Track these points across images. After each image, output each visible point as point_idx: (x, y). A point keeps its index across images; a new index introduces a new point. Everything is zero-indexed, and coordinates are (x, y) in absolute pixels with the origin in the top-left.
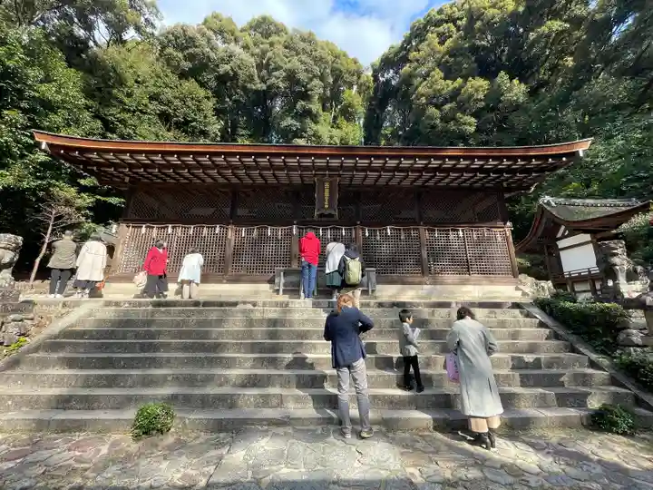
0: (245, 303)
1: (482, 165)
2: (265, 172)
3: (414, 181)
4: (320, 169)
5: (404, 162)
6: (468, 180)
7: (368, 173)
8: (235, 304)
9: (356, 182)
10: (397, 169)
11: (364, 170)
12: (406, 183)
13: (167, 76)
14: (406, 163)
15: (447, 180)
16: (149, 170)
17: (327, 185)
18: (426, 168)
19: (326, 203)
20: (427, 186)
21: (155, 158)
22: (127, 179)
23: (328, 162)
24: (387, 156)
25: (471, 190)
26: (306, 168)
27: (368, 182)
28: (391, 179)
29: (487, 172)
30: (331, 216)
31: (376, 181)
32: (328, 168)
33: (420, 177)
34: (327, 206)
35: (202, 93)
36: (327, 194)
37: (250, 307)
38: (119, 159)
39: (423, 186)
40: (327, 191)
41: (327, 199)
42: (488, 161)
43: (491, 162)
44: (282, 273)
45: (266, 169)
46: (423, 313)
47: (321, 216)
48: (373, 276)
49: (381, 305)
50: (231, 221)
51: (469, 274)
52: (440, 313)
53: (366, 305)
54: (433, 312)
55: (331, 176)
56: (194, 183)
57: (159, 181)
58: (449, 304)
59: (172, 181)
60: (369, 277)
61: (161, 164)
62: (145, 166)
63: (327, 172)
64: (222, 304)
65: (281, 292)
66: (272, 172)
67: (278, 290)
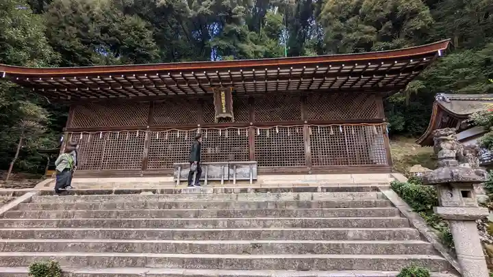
0: (147, 191)
1: (351, 69)
2: (171, 86)
3: (299, 86)
4: (215, 81)
5: (281, 71)
6: (344, 83)
7: (256, 82)
8: (140, 191)
9: (250, 89)
10: (278, 77)
11: (251, 79)
12: (293, 88)
13: (115, 13)
14: (284, 72)
15: (326, 84)
16: (83, 89)
17: (223, 93)
19: (224, 108)
20: (311, 90)
22: (69, 97)
23: (218, 75)
25: (351, 91)
26: (203, 81)
27: (260, 89)
28: (277, 85)
29: (358, 74)
30: (228, 119)
31: (266, 88)
32: (220, 79)
33: (301, 82)
34: (224, 111)
35: (142, 24)
36: (223, 101)
37: (150, 193)
38: (58, 82)
39: (308, 90)
40: (223, 98)
41: (224, 105)
44: (179, 168)
45: (171, 83)
46: (290, 196)
47: (220, 119)
48: (255, 168)
49: (256, 190)
50: (148, 127)
51: (348, 164)
52: (305, 197)
53: (245, 191)
54: (298, 196)
55: (225, 86)
56: (121, 98)
57: (94, 97)
58: (315, 190)
59: (103, 97)
60: (251, 169)
61: (90, 84)
62: (79, 86)
63: (220, 83)
64: (129, 192)
65: (178, 183)
66: (176, 85)
67: (176, 181)
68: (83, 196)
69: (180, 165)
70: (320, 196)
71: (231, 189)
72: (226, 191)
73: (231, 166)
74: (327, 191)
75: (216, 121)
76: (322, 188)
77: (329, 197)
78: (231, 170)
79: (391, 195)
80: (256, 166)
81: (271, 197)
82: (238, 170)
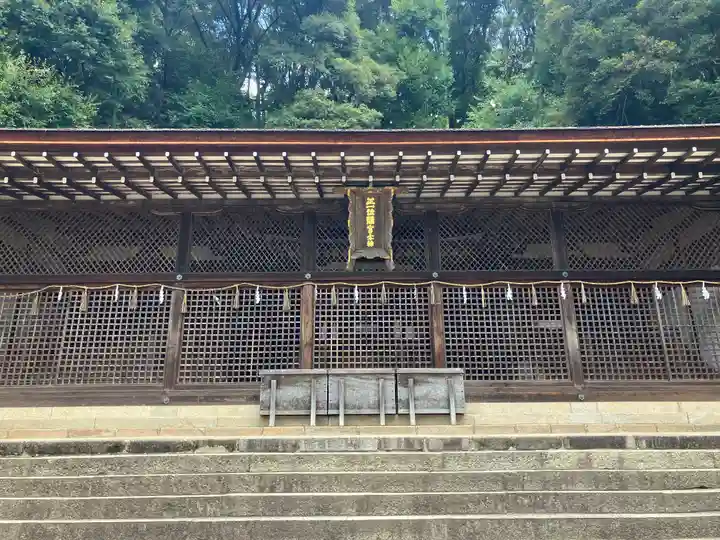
1: (680, 158)
2: (248, 181)
3: (547, 189)
4: (356, 172)
5: (521, 156)
6: (655, 185)
7: (452, 178)
9: (429, 194)
10: (510, 168)
11: (441, 172)
12: (531, 193)
14: (525, 158)
15: (612, 187)
17: (370, 201)
18: (566, 166)
19: (370, 237)
23: (372, 159)
24: (488, 147)
26: (330, 172)
27: (454, 193)
28: (499, 187)
29: (692, 169)
30: (378, 262)
31: (470, 192)
32: (372, 170)
33: (557, 181)
34: (370, 244)
36: (371, 220)
39: (565, 198)
40: (371, 212)
41: (370, 230)
42: (689, 151)
43: (697, 152)
44: (274, 382)
45: (250, 174)
47: (361, 262)
48: (458, 386)
50: (179, 277)
51: (666, 377)
55: (378, 185)
58: (619, 443)
60: (450, 389)
63: (371, 179)
65: (272, 420)
66: (262, 179)
67: (266, 417)
69: (275, 376)
70: (638, 460)
71: (421, 442)
74: (649, 446)
75: (350, 266)
76: (637, 439)
78: (403, 393)
80: (460, 379)
82: (420, 390)
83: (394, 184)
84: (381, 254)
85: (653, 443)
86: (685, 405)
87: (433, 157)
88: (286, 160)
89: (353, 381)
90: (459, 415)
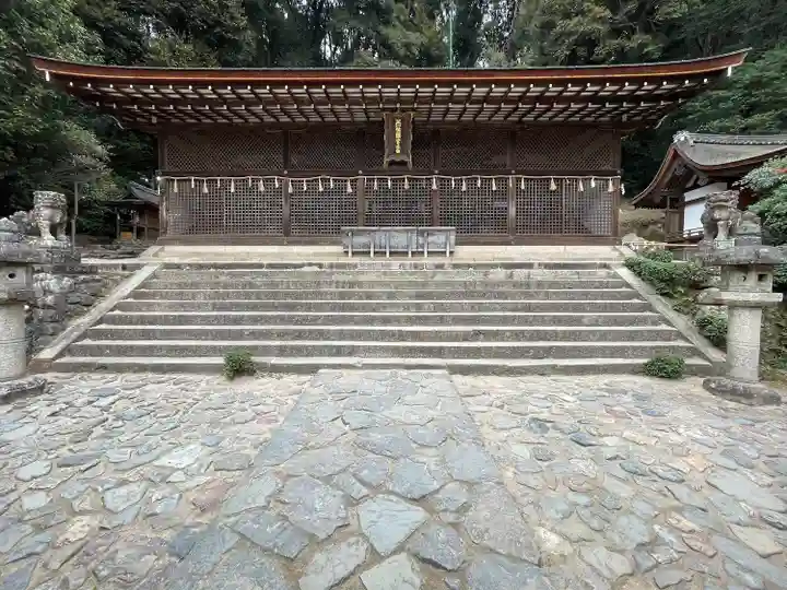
0: (310, 265)
1: (597, 92)
2: (321, 107)
3: (509, 115)
4: (389, 100)
5: (495, 90)
6: (577, 112)
7: (450, 105)
8: (302, 266)
9: (435, 117)
10: (487, 99)
11: (445, 101)
12: (499, 118)
14: (498, 91)
15: (550, 114)
16: (181, 108)
17: (398, 122)
18: (522, 98)
19: (398, 147)
20: (524, 122)
21: (183, 91)
23: (399, 92)
24: (474, 82)
25: (582, 127)
26: (373, 101)
27: (451, 117)
28: (479, 112)
29: (602, 100)
30: (403, 163)
31: (461, 116)
32: (398, 99)
33: (516, 109)
34: (398, 151)
36: (398, 135)
37: (316, 269)
38: (142, 93)
39: (520, 122)
40: (398, 130)
41: (398, 142)
42: (604, 86)
43: (608, 87)
44: (350, 234)
46: (501, 274)
47: (392, 163)
48: (453, 238)
49: (455, 266)
50: (285, 172)
51: (561, 233)
52: (520, 274)
53: (440, 266)
54: (512, 273)
55: (403, 110)
56: (237, 124)
57: (193, 121)
58: (530, 266)
59: (209, 121)
60: (447, 238)
61: (193, 99)
62: (174, 101)
63: (398, 106)
64: (286, 266)
65: (350, 254)
66: (329, 106)
67: (347, 252)
68: (225, 271)
69: (351, 230)
70: (538, 274)
71: (422, 264)
72: (416, 266)
73: (421, 233)
74: (545, 268)
75: (385, 165)
76: (540, 265)
77: (548, 275)
78: (420, 238)
79: (625, 274)
80: (454, 233)
81: (478, 276)
82: (430, 239)
83: (413, 110)
84: (404, 158)
85: (547, 266)
86: (568, 248)
87: (438, 90)
88: (344, 92)
89: (394, 233)
90: (451, 253)
